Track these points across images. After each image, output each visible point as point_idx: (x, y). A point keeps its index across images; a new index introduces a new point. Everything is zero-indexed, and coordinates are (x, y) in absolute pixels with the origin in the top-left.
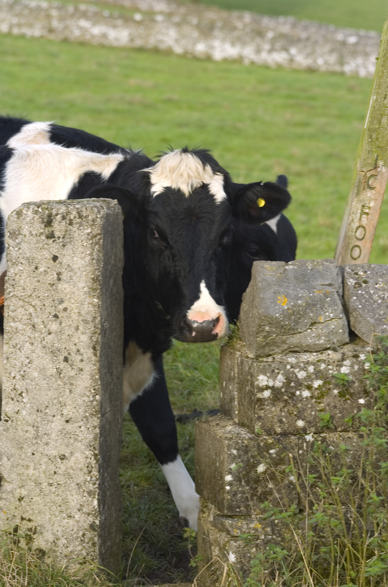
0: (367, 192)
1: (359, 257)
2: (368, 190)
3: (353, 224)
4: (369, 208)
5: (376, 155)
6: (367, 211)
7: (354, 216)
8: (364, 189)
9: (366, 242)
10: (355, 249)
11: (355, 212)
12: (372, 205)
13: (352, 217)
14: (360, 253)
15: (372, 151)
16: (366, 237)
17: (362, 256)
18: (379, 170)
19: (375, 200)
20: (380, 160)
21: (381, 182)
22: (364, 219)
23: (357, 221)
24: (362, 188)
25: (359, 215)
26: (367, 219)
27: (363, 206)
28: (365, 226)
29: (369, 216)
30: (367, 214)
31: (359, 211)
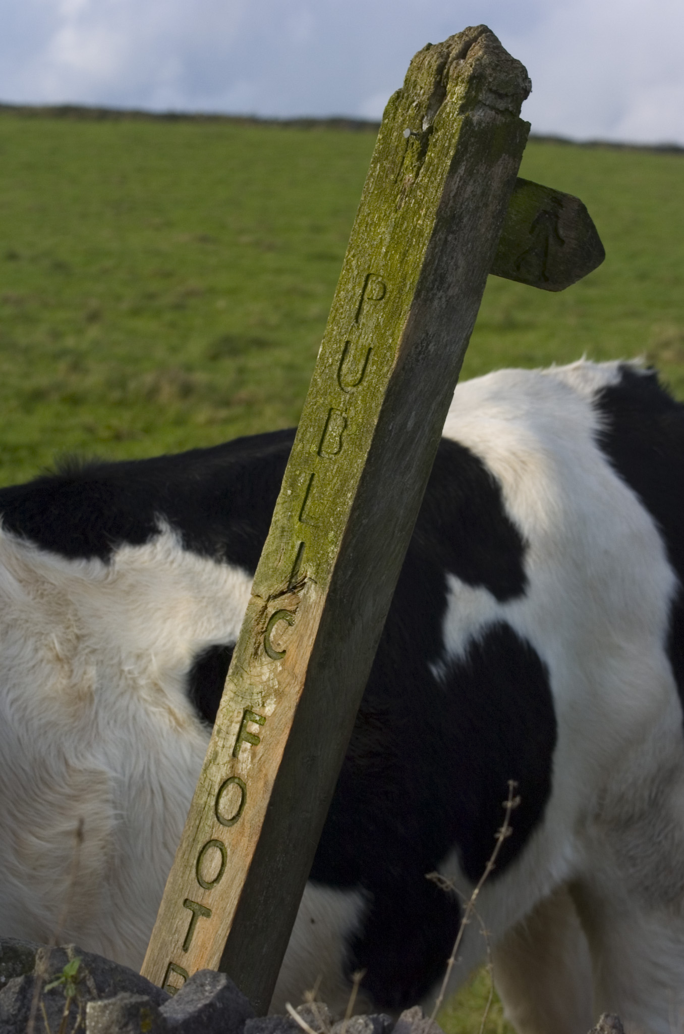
0: (262, 665)
1: (217, 880)
2: (265, 659)
3: (213, 769)
4: (262, 721)
5: (299, 542)
6: (254, 728)
7: (220, 744)
8: (256, 654)
9: (242, 833)
10: (210, 851)
11: (224, 728)
12: (269, 709)
13: (216, 743)
14: (223, 864)
15: (291, 530)
16: (243, 814)
17: (224, 878)
18: (301, 594)
19: (280, 695)
20: (308, 561)
21: (302, 636)
22: (245, 755)
23: (227, 759)
24: (251, 650)
25: (232, 740)
26: (254, 755)
27: (247, 712)
28: (244, 777)
29: (260, 748)
30: (255, 739)
31: (236, 728)
